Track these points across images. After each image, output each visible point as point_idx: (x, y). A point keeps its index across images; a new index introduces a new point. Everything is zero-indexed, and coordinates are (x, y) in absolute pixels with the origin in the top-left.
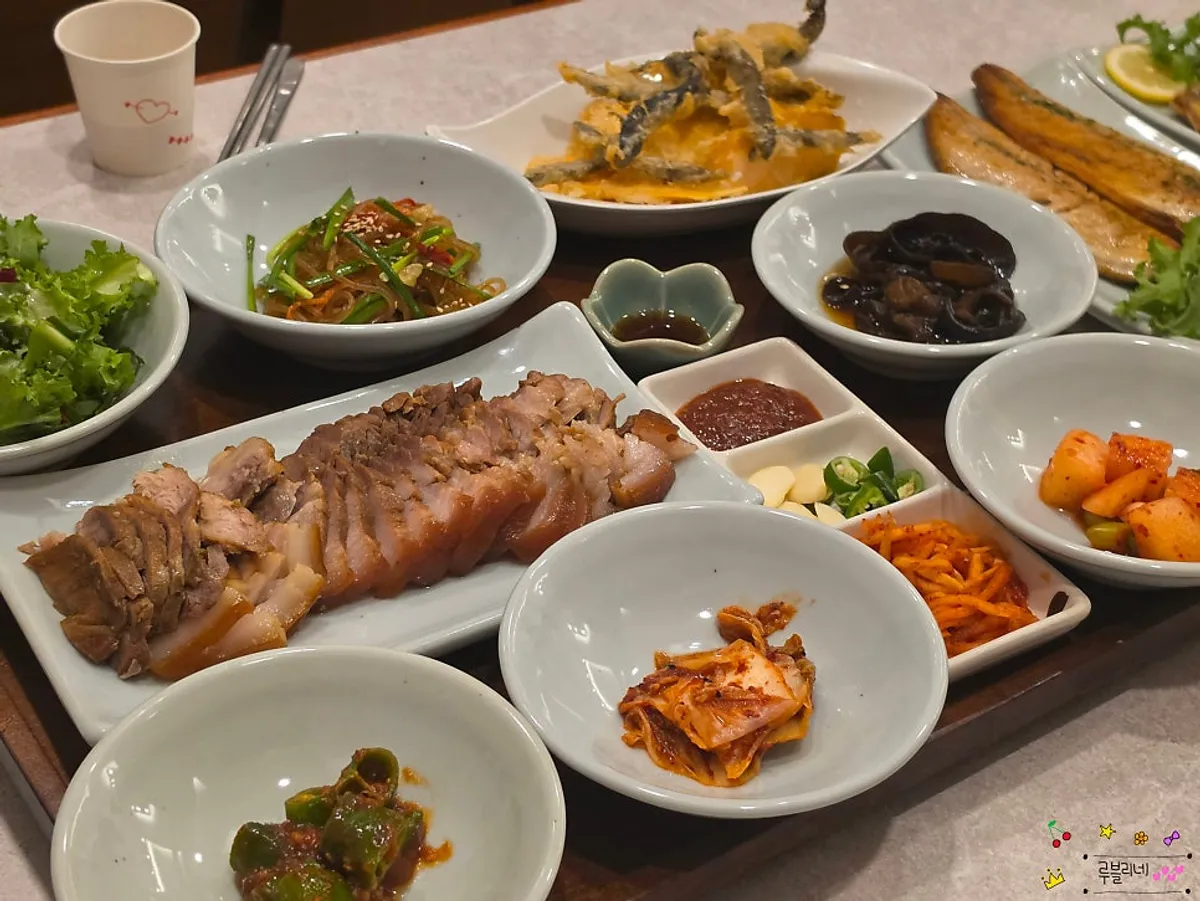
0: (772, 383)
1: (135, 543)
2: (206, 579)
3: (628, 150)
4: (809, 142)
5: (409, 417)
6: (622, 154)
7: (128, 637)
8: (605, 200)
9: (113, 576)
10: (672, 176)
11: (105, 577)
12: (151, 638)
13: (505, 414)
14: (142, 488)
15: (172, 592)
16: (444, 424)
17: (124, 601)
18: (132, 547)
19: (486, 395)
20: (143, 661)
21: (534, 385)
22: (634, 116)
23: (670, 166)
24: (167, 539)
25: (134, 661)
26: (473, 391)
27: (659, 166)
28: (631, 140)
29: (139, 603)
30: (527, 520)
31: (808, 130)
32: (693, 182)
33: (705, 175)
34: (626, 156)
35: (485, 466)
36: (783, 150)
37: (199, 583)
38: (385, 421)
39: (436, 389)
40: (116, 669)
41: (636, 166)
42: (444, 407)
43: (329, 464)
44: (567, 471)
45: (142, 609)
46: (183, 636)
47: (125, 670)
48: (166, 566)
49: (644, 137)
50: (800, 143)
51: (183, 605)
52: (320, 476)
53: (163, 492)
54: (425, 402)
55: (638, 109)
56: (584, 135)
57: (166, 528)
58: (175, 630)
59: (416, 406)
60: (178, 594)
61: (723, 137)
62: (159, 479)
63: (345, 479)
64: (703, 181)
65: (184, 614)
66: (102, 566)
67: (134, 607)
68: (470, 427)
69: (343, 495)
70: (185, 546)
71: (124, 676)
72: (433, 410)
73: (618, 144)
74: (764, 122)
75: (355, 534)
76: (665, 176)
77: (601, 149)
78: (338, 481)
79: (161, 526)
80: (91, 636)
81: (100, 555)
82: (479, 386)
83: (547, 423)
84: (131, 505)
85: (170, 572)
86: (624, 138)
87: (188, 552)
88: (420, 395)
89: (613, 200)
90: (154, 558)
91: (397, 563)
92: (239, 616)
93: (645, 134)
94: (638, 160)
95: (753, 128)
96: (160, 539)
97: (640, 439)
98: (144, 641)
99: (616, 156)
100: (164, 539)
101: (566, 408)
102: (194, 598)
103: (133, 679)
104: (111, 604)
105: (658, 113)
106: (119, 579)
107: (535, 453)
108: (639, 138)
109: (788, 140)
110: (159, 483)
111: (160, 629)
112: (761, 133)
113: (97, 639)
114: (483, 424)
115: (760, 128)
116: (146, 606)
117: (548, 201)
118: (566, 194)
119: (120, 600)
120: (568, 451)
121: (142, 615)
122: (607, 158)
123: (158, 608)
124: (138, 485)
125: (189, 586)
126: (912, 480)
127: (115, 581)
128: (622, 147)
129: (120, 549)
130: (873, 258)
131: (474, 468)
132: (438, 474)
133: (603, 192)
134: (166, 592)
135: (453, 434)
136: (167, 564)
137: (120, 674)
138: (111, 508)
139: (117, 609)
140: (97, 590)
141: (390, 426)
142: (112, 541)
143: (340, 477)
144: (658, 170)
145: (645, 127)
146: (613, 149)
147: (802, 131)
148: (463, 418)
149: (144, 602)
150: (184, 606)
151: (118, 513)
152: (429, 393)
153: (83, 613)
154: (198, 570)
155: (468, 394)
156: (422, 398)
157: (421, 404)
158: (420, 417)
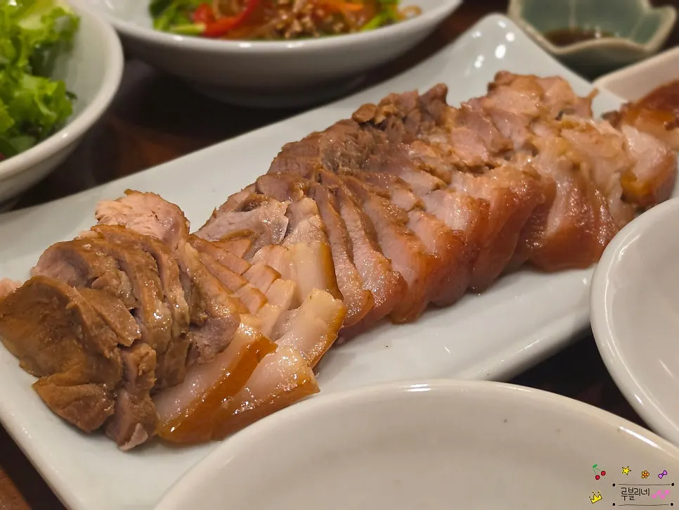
1: (118, 277)
2: (212, 316)
5: (382, 126)
7: (125, 396)
9: (98, 319)
11: (88, 323)
12: (155, 393)
13: (489, 113)
14: (108, 219)
15: (177, 334)
17: (116, 350)
18: (115, 282)
20: (150, 424)
24: (159, 268)
25: (138, 426)
26: (440, 95)
29: (137, 351)
30: (544, 223)
35: (487, 168)
37: (205, 320)
38: (360, 131)
39: (403, 97)
40: (113, 439)
42: (415, 116)
43: (313, 179)
44: (575, 168)
45: (142, 358)
46: (195, 387)
47: (128, 439)
48: (163, 301)
51: (189, 349)
52: (307, 192)
53: (137, 220)
54: (396, 110)
57: (155, 256)
58: (182, 381)
59: (388, 115)
60: (183, 336)
62: (126, 206)
63: (336, 193)
65: (192, 362)
66: (82, 309)
67: (131, 357)
68: (453, 130)
69: (338, 209)
70: (182, 275)
71: (128, 446)
72: (404, 119)
75: (363, 252)
78: (329, 195)
79: (148, 254)
80: (77, 400)
81: (77, 297)
82: (445, 91)
83: (536, 119)
84: (101, 237)
85: (171, 308)
87: (188, 284)
88: (389, 103)
90: (148, 294)
91: (416, 281)
92: (259, 357)
96: (152, 270)
97: (638, 130)
98: (148, 398)
100: (156, 270)
101: (549, 102)
102: (201, 339)
103: (138, 449)
104: (100, 356)
106: (107, 323)
107: (531, 152)
110: (126, 211)
111: (164, 383)
113: (85, 402)
116: (147, 353)
119: (111, 349)
121: (143, 366)
123: (160, 355)
124: (102, 216)
125: (195, 325)
127: (101, 327)
129: (100, 288)
131: (476, 170)
132: (436, 180)
134: (168, 335)
135: (436, 138)
136: (164, 298)
137: (121, 444)
138: (76, 242)
139: (109, 362)
140: (78, 340)
141: (367, 136)
142: (87, 279)
143: (331, 191)
148: (440, 124)
149: (144, 349)
150: (192, 351)
151: (89, 245)
152: (398, 100)
153: (61, 371)
154: (203, 304)
155: (436, 101)
156: (392, 105)
157: (391, 111)
158: (393, 126)
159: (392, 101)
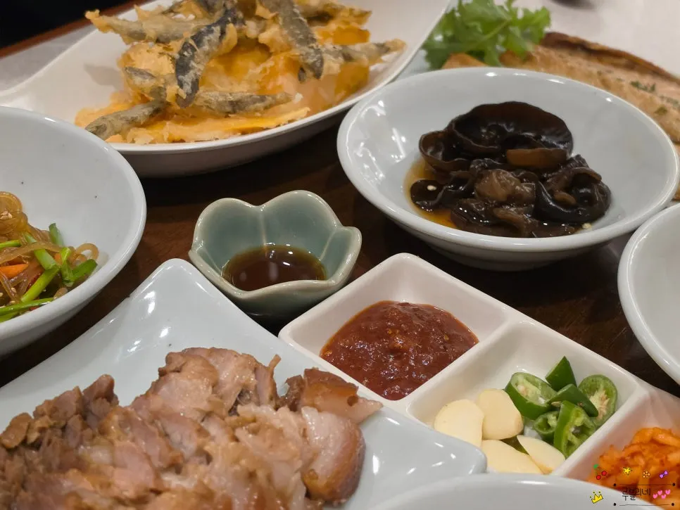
0: (404, 301)
3: (188, 88)
4: (348, 58)
5: (36, 447)
6: (183, 94)
8: (174, 142)
10: (236, 107)
13: (156, 416)
16: (81, 443)
19: (125, 397)
21: (178, 371)
22: (186, 53)
23: (231, 98)
26: (105, 392)
27: (221, 99)
28: (188, 78)
31: (344, 46)
32: (256, 110)
33: (267, 102)
34: (187, 94)
36: (329, 68)
39: (58, 400)
41: (198, 103)
42: (75, 422)
44: (251, 476)
49: (199, 73)
50: (341, 59)
54: (52, 423)
55: (186, 47)
56: (138, 80)
59: (42, 430)
61: (270, 63)
64: (266, 108)
68: (117, 443)
72: (64, 429)
73: (176, 83)
74: (308, 43)
76: (228, 109)
77: (158, 91)
82: (111, 384)
83: (208, 415)
86: (180, 77)
88: (43, 415)
89: (182, 141)
93: (199, 70)
94: (199, 96)
95: (298, 51)
97: (319, 411)
99: (177, 95)
101: (222, 391)
105: (206, 47)
107: (204, 459)
108: (195, 74)
109: (332, 58)
112: (308, 54)
114: (131, 435)
115: (305, 49)
117: (119, 151)
118: (133, 142)
120: (246, 449)
122: (168, 99)
126: (602, 386)
128: (181, 85)
130: (445, 157)
133: (170, 135)
135: (98, 455)
141: (15, 466)
144: (220, 104)
145: (198, 63)
146: (172, 90)
147: (341, 48)
148: (103, 432)
152: (53, 408)
155: (100, 399)
156: (46, 417)
157: (46, 425)
158: (49, 442)
159: (45, 410)
